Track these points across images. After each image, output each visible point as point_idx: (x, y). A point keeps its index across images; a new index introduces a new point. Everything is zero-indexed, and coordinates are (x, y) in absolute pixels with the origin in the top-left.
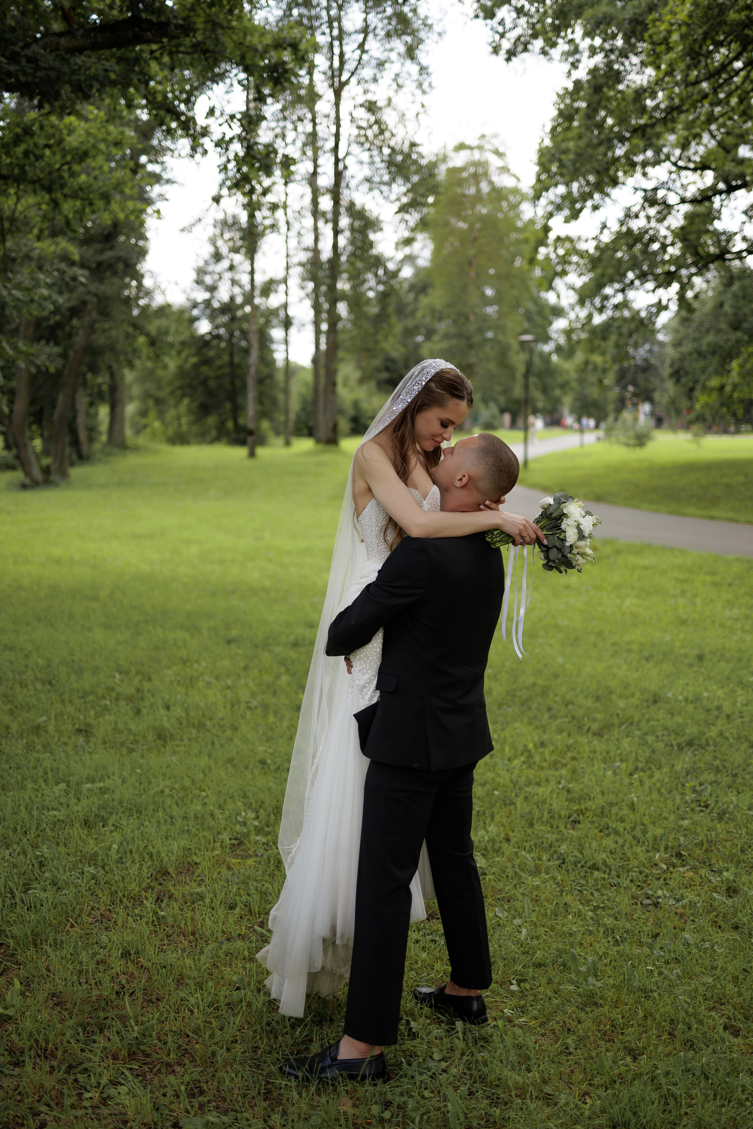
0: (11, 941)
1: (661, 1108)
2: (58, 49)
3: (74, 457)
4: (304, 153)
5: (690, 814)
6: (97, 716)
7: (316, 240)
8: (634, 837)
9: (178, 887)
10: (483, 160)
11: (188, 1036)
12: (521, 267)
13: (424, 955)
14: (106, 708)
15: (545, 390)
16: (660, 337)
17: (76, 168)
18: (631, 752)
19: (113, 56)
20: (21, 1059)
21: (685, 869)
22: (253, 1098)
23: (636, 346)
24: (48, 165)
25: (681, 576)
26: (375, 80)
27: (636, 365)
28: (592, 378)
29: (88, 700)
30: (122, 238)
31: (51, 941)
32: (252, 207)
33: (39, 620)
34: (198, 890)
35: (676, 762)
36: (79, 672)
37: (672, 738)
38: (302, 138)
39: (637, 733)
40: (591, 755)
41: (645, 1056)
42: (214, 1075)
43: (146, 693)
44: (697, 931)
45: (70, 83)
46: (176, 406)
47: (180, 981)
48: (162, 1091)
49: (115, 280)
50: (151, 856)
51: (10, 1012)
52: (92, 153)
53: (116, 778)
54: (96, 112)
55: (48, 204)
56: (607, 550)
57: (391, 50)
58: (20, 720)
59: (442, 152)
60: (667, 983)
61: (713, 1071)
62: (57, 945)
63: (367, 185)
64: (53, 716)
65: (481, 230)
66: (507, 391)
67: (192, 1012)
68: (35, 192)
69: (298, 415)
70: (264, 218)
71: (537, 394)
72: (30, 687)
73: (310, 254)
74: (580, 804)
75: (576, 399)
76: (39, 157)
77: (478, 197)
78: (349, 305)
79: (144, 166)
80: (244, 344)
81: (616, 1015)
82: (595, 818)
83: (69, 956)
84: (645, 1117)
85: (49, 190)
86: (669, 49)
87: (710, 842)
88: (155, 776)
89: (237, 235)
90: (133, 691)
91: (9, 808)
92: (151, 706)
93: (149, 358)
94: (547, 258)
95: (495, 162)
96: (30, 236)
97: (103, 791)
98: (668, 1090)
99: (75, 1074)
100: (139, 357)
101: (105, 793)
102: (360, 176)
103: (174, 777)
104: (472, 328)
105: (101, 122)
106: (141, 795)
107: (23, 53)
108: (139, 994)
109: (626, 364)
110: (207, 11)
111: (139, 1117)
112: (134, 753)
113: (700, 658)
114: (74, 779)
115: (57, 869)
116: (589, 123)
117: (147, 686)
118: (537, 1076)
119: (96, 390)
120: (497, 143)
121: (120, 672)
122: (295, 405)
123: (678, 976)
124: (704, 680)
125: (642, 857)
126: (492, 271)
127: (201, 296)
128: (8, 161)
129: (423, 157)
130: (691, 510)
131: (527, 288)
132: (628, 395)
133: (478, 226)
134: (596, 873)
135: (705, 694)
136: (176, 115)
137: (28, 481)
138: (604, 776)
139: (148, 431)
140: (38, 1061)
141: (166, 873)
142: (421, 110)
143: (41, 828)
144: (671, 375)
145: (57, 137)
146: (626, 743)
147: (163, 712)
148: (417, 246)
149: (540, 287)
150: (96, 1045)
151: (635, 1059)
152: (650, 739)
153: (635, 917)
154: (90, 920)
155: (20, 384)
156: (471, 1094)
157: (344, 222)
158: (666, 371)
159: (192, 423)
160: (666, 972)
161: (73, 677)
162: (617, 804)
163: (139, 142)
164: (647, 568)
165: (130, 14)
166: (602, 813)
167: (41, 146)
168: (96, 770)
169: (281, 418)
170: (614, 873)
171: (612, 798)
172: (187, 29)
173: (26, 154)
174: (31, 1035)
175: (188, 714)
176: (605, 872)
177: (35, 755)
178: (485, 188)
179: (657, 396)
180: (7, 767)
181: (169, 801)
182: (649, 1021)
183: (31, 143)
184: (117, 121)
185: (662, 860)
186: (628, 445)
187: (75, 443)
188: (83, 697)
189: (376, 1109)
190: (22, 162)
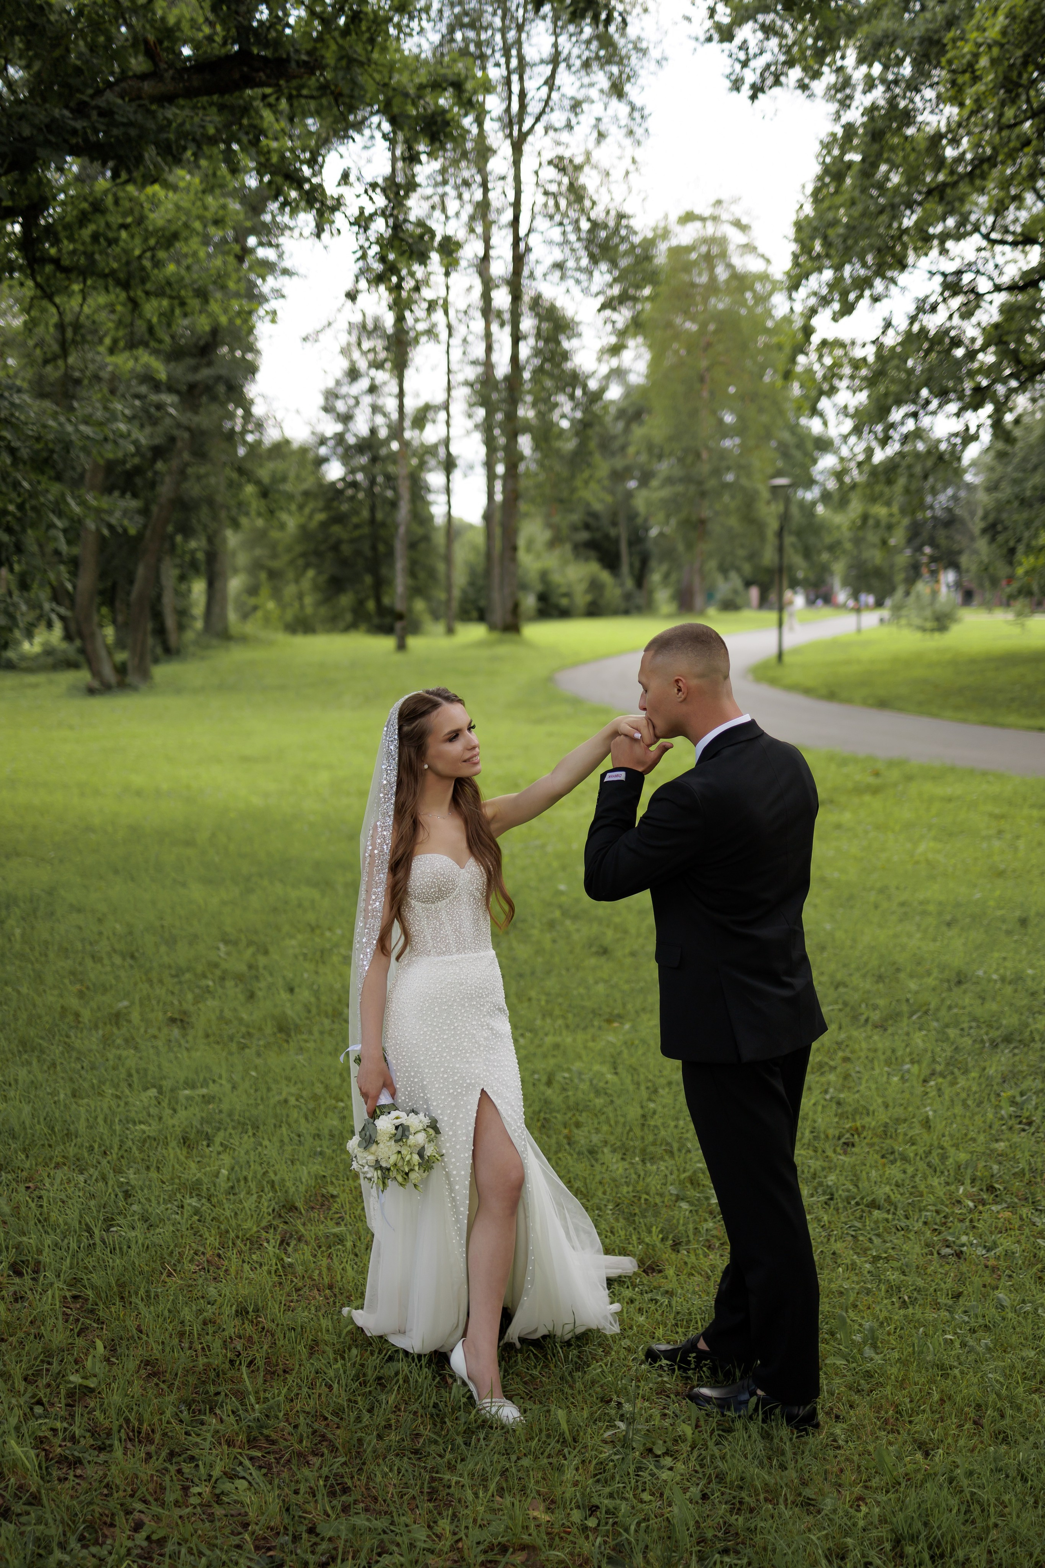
0: (89, 1292)
1: (962, 1517)
2: (139, 98)
3: (159, 650)
4: (472, 230)
5: (1008, 1134)
6: (197, 1000)
7: (489, 349)
8: (929, 1165)
9: (309, 1226)
10: (719, 234)
11: (326, 1419)
12: (773, 384)
13: (642, 1319)
14: (207, 990)
15: (807, 553)
16: (969, 478)
17: (161, 254)
18: (926, 1050)
19: (212, 104)
20: (108, 1442)
21: (999, 1207)
22: (414, 1498)
23: (934, 492)
24: (125, 251)
25: (997, 811)
26: (569, 126)
27: (934, 518)
28: (872, 537)
29: (183, 979)
30: (225, 350)
31: (142, 1292)
32: (400, 306)
33: (116, 872)
34: (336, 1230)
35: (987, 1064)
36: (172, 942)
37: (983, 1031)
38: (469, 209)
39: (935, 1024)
40: (871, 1055)
41: (941, 1451)
42: (361, 1469)
43: (261, 970)
44: (1015, 1289)
45: (157, 144)
46: (297, 581)
47: (313, 1348)
48: (293, 1486)
49: (214, 407)
50: (273, 1186)
51: (92, 1383)
52: (185, 234)
53: (224, 1082)
54: (188, 177)
55: (124, 305)
56: (895, 775)
57: (592, 85)
58: (93, 1004)
59: (662, 224)
60: (972, 1357)
61: (1033, 1470)
62: (150, 1299)
63: (557, 274)
64: (137, 1001)
65: (716, 332)
66: (752, 556)
67: (330, 1387)
68: (107, 290)
69: (464, 592)
70: (417, 320)
71: (796, 560)
72: (106, 961)
73: (480, 370)
74: (854, 1120)
75: (851, 567)
76: (113, 242)
77: (713, 287)
78: (533, 438)
79: (252, 251)
80: (389, 494)
81: (902, 1397)
82: (876, 1140)
83: (166, 1313)
84: (939, 1528)
85: (126, 286)
86: (976, 79)
87: (1033, 1171)
88: (276, 1081)
89: (379, 344)
90: (242, 968)
91: (83, 1120)
92: (269, 987)
93: (259, 514)
94: (809, 371)
95: (736, 237)
96: (102, 349)
97: (207, 1100)
98: (973, 1494)
99: (178, 1463)
100: (247, 514)
101: (209, 1103)
102: (548, 261)
103: (302, 1082)
104: (705, 468)
105: (196, 194)
106: (257, 1105)
107: (93, 103)
108: (260, 1362)
109: (919, 516)
110: (340, 41)
111: (262, 1519)
112: (247, 1051)
113: (1023, 922)
114: (167, 1084)
115: (149, 1200)
116: (867, 183)
117: (262, 961)
118: (794, 1475)
119: (187, 558)
120: (737, 211)
121: (226, 942)
122: (460, 578)
123: (988, 1349)
124: (1029, 953)
125: (940, 1192)
126: (732, 390)
127: (331, 428)
128: (71, 247)
129: (635, 233)
130: (1012, 719)
131: (781, 412)
132: (924, 560)
133: (712, 327)
134: (876, 1213)
135: (1030, 972)
136: (297, 181)
137: (96, 684)
138: (888, 1082)
139: (259, 614)
140: (129, 1445)
141: (293, 1208)
142: (632, 168)
143: (125, 1147)
144: (984, 531)
145: (136, 214)
146: (918, 1039)
147: (284, 995)
148: (627, 357)
149: (799, 410)
150: (204, 1428)
151: (927, 1454)
152: (952, 1032)
153: (929, 1271)
154: (193, 1268)
155: (86, 551)
156: (705, 1497)
157: (527, 324)
158: (977, 525)
159: (318, 604)
160: (971, 1343)
161: (163, 949)
162: (905, 1120)
163: (247, 219)
164: (950, 800)
165: (236, 48)
166: (885, 1132)
167: (115, 226)
168: (197, 1073)
169: (442, 596)
170: (900, 1212)
171: (899, 1112)
172: (313, 65)
173: (95, 237)
174: (120, 1411)
175: (318, 999)
176: (888, 1212)
177: (114, 1051)
178: (722, 273)
179: (964, 560)
180: (79, 1066)
181: (295, 1114)
182: (947, 1406)
183: (102, 223)
184: (218, 191)
185: (968, 1196)
186: (923, 630)
187: (160, 631)
188: (177, 976)
189: (576, 1516)
190: (90, 249)
